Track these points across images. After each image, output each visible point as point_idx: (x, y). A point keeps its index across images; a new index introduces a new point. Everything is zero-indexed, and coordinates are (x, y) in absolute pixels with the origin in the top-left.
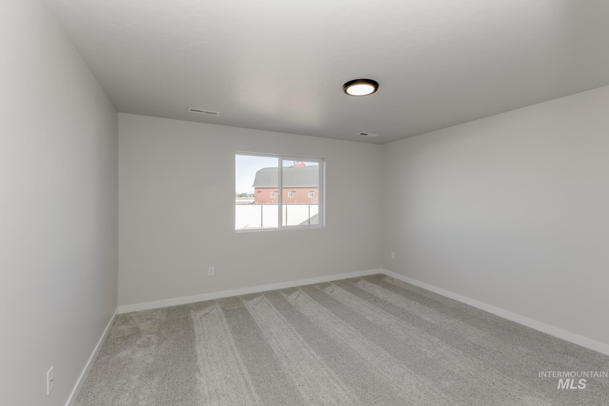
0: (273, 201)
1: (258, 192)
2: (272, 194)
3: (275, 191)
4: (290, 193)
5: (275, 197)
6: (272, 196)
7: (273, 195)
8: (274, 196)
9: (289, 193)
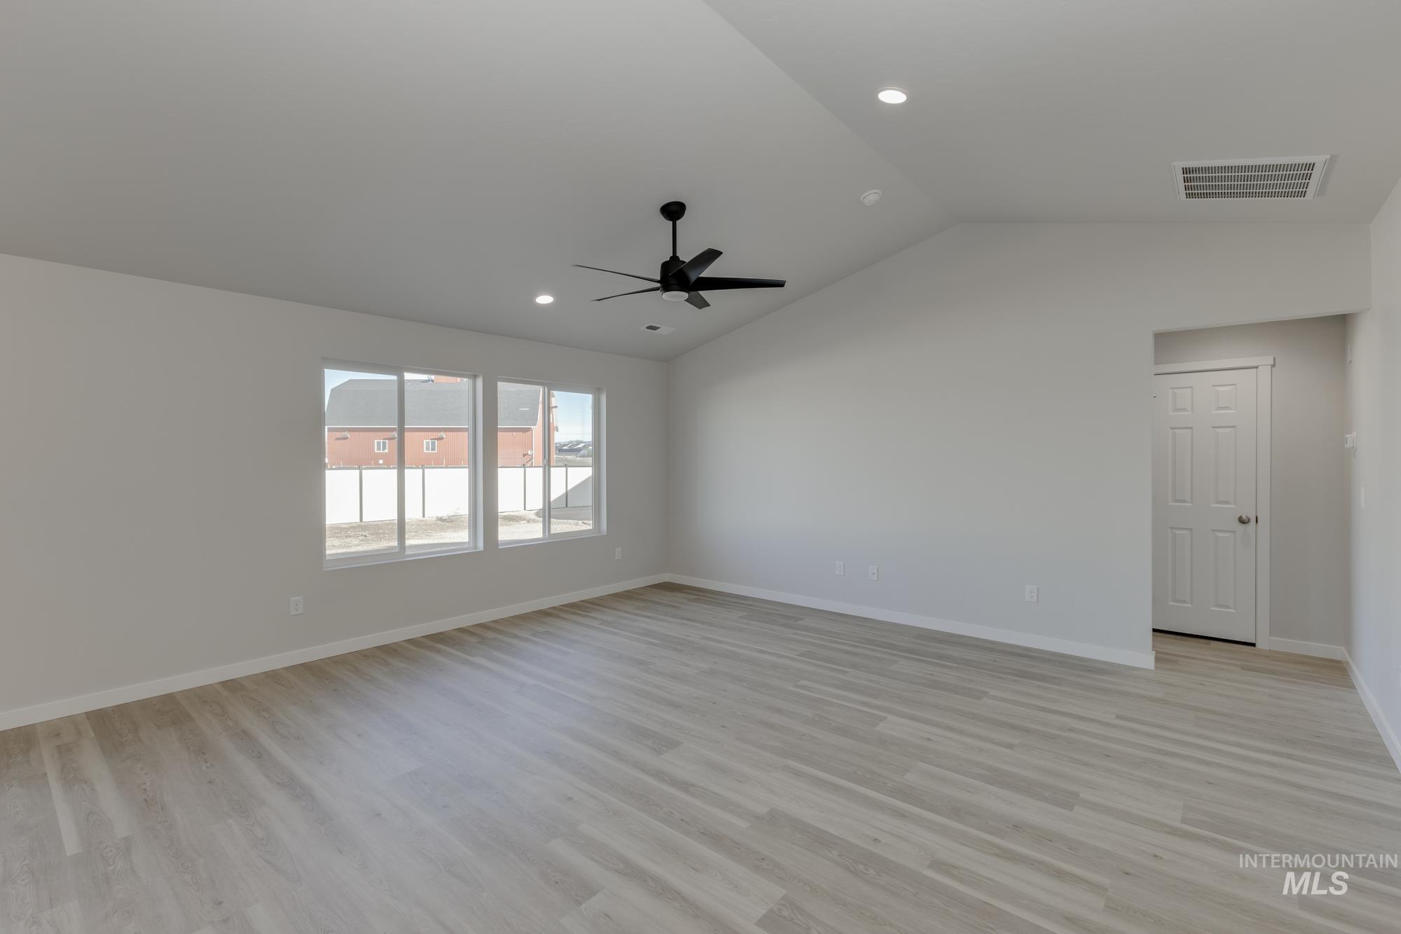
0: (381, 462)
1: (337, 439)
2: (379, 443)
3: (386, 437)
4: (428, 443)
5: (386, 451)
6: (379, 449)
7: (381, 446)
8: (383, 450)
9: (425, 441)
